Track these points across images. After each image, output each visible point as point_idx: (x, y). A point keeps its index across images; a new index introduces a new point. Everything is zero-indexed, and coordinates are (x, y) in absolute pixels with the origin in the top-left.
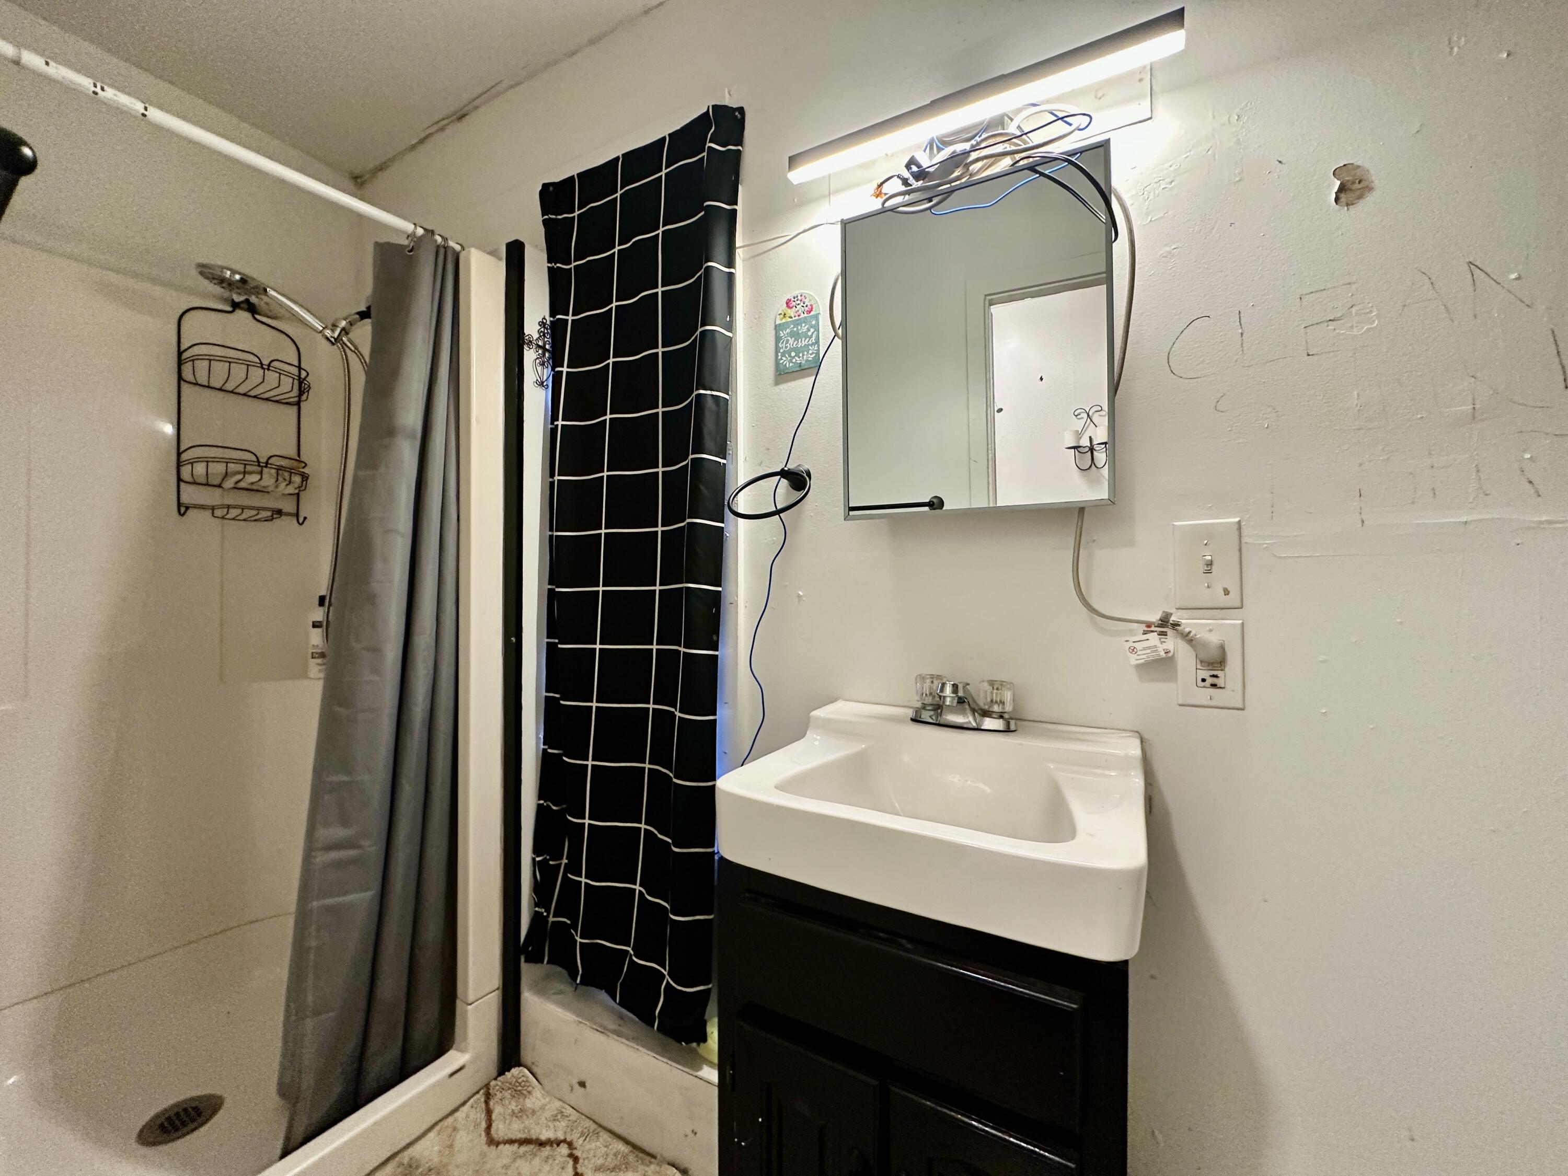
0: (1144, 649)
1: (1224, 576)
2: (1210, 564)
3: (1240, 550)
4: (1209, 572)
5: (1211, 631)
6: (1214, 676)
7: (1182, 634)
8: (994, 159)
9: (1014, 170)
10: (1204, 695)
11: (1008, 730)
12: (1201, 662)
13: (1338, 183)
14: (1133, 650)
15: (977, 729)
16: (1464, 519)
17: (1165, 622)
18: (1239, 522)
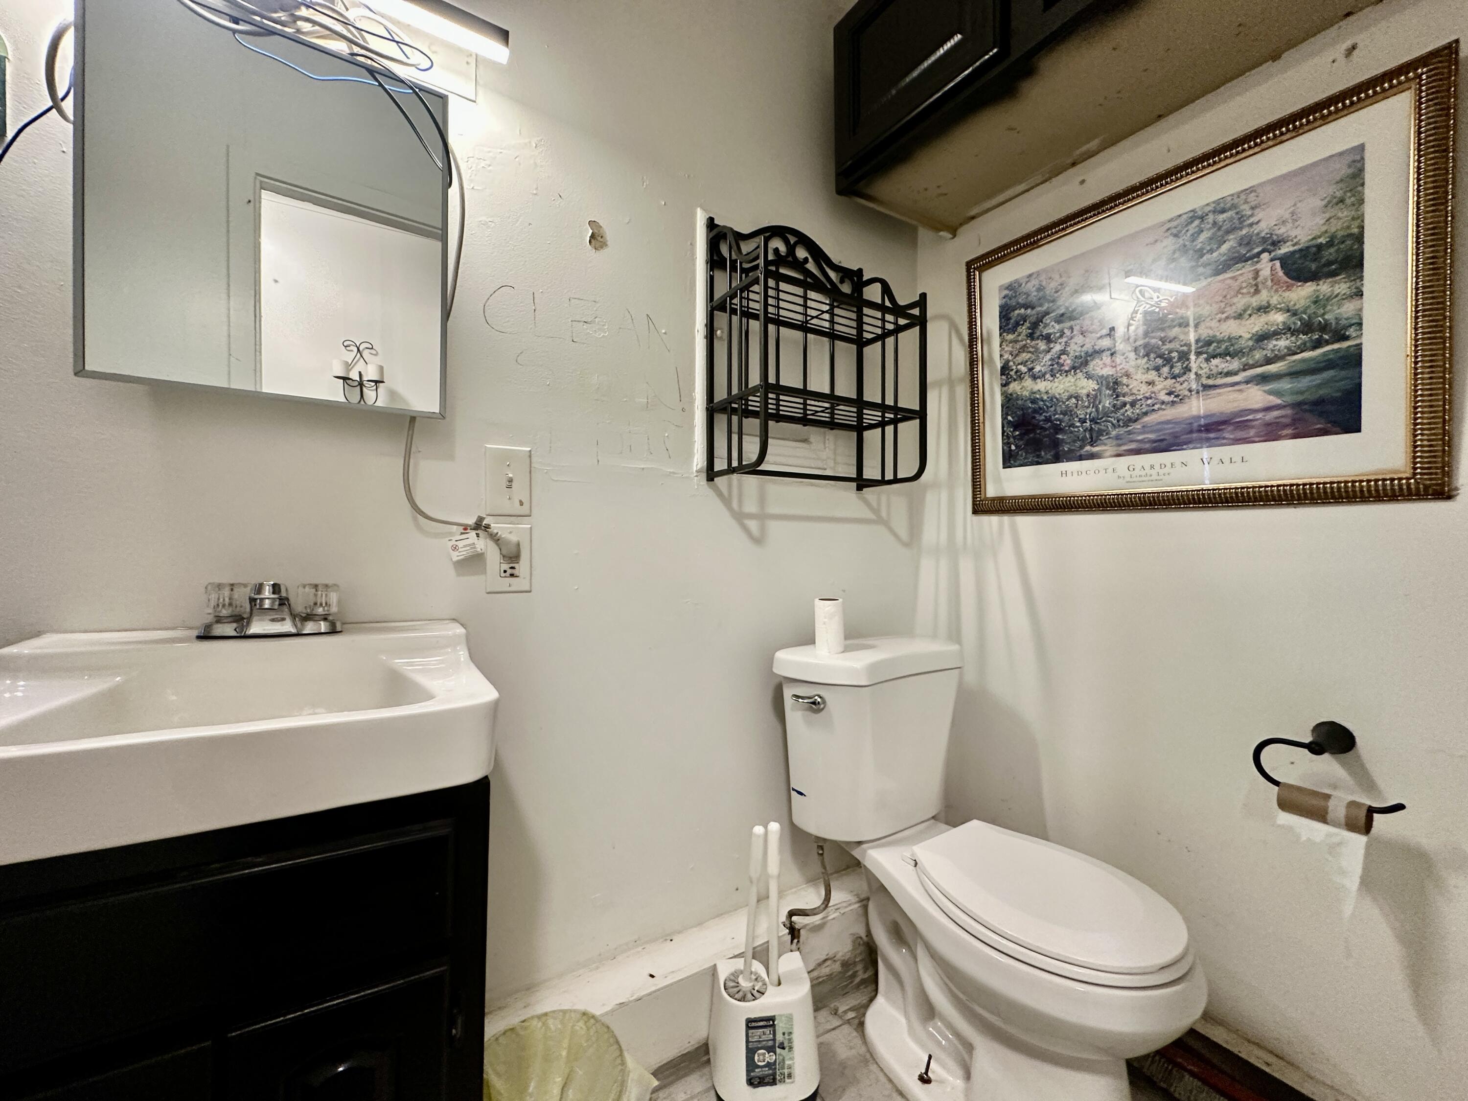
0: (465, 546)
1: (520, 491)
2: (511, 481)
3: (530, 472)
4: (509, 487)
5: (510, 533)
6: (512, 568)
7: (491, 535)
8: (328, 32)
9: (351, 60)
10: (505, 583)
11: (333, 631)
12: (504, 556)
13: (591, 231)
14: (455, 548)
15: (298, 635)
16: (642, 467)
17: (479, 526)
18: (530, 451)
